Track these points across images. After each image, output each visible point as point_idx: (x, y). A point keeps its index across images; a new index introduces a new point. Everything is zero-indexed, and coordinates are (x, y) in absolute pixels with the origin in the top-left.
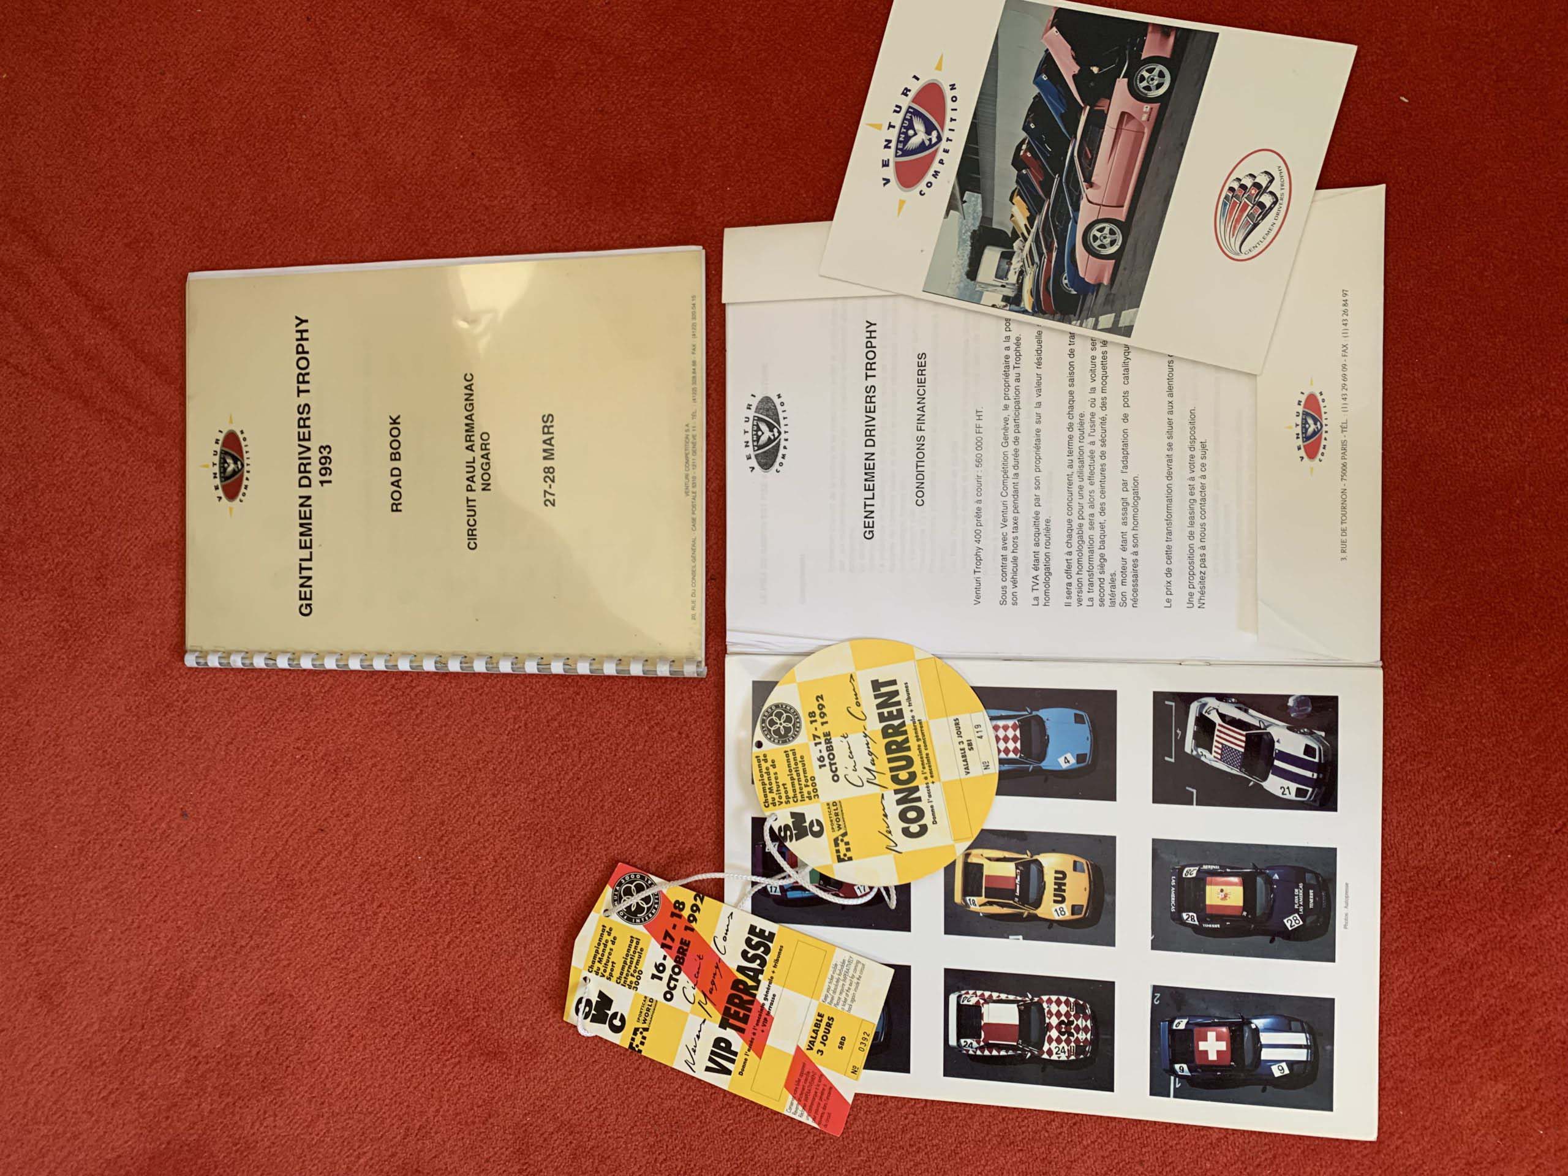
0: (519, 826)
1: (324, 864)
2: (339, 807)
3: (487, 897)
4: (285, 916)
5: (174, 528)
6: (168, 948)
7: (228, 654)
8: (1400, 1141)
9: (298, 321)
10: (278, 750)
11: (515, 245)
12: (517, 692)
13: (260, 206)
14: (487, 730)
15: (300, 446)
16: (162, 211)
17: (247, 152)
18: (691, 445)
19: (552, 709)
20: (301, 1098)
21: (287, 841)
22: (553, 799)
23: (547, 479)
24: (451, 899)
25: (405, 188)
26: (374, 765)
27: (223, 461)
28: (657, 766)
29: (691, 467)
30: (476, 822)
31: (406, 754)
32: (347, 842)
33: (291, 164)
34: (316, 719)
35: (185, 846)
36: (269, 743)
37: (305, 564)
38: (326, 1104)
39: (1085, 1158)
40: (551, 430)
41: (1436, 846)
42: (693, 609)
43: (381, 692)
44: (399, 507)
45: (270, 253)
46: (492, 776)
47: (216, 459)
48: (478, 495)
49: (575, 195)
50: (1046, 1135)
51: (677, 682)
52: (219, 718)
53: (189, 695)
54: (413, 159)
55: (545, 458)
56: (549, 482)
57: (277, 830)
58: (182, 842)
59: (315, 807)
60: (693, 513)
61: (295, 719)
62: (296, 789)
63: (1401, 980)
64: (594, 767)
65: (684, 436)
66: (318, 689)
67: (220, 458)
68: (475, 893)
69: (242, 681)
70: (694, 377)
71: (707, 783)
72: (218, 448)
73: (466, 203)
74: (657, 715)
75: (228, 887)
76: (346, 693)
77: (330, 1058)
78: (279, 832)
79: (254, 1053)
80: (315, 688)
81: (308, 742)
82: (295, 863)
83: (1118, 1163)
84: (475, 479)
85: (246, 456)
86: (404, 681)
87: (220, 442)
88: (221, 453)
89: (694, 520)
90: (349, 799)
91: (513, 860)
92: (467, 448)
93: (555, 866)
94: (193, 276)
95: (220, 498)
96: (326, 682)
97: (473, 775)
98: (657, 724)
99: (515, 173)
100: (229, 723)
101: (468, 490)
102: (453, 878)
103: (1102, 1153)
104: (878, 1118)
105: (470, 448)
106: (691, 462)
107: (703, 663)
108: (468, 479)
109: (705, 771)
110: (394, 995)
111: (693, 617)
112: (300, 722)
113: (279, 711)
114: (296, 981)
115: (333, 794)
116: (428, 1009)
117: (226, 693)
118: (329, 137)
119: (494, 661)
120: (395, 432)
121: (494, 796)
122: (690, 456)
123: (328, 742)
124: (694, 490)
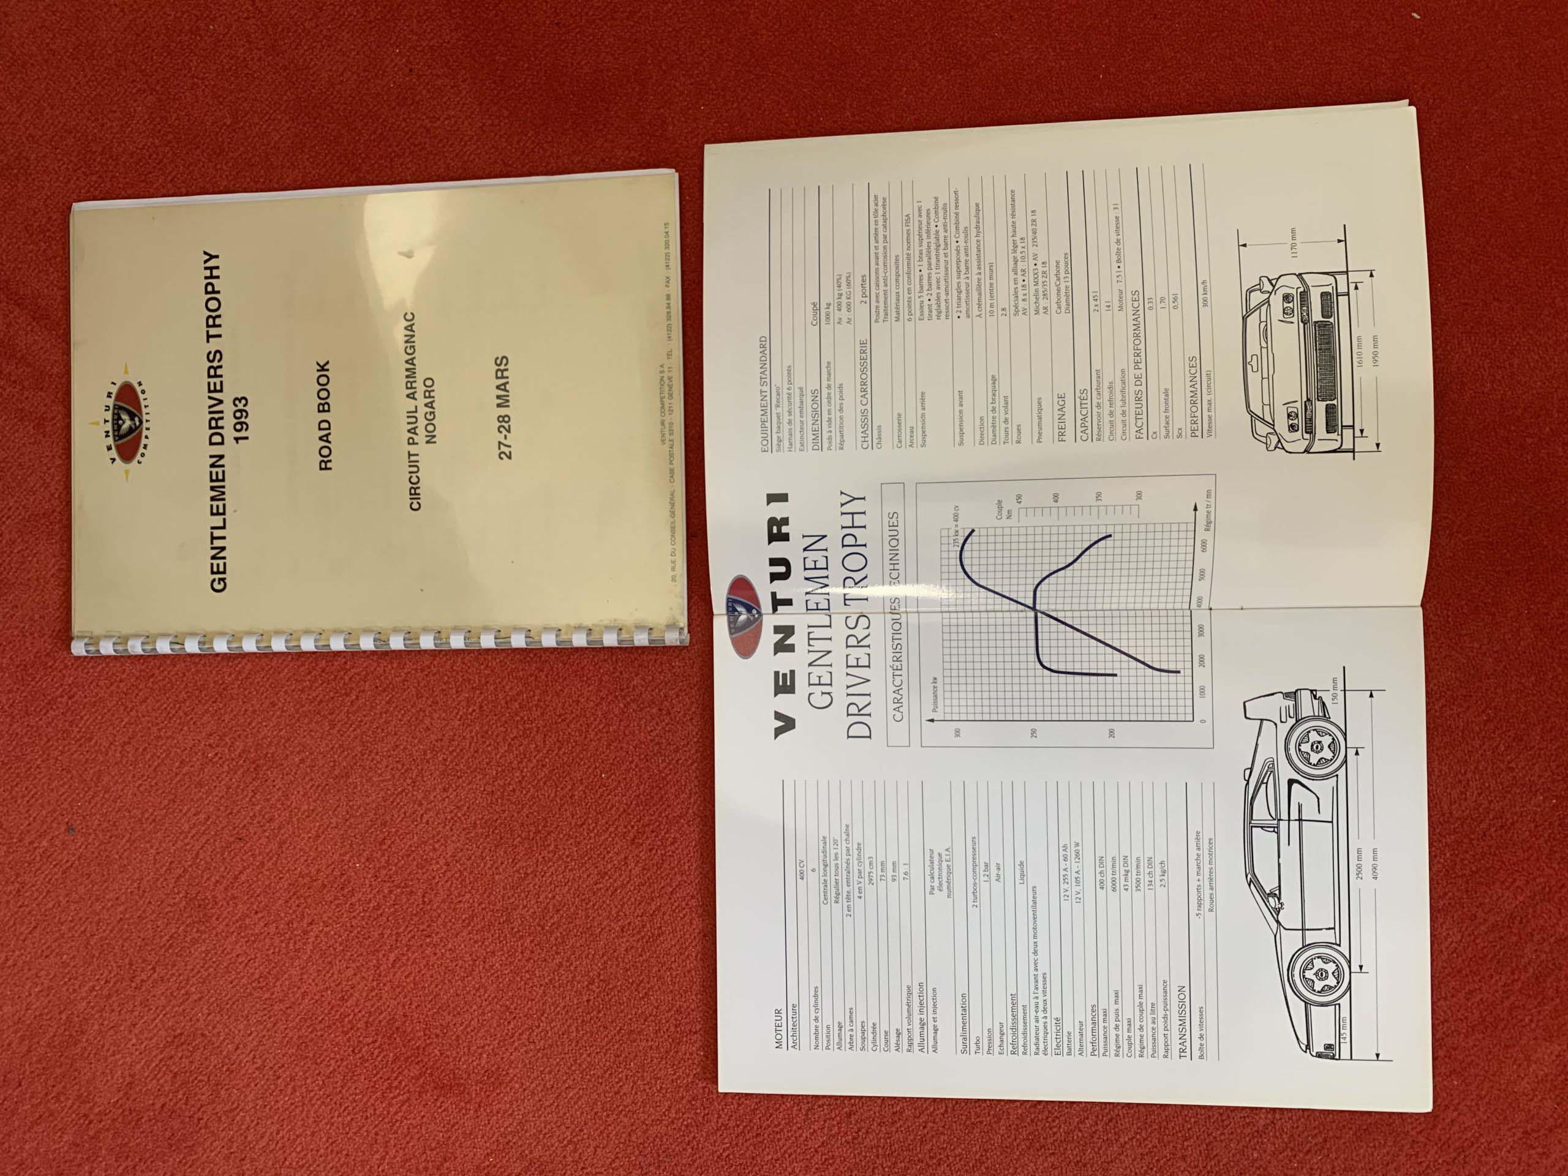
0: (475, 823)
1: (243, 878)
2: (260, 811)
3: (438, 907)
4: (194, 941)
5: (56, 496)
6: (50, 988)
7: (125, 639)
8: (1456, 1113)
9: (207, 257)
10: (186, 749)
11: (460, 171)
12: (470, 671)
13: (159, 127)
14: (436, 716)
15: (210, 398)
16: (40, 133)
17: (143, 67)
18: (666, 388)
19: (511, 688)
20: (216, 1155)
21: (198, 853)
22: (514, 790)
23: (502, 429)
24: (396, 911)
25: (332, 107)
26: (302, 761)
27: (117, 418)
28: (635, 748)
29: (667, 412)
30: (424, 821)
31: (341, 746)
32: (271, 851)
33: (195, 80)
34: (232, 711)
35: (72, 866)
36: (175, 741)
37: (217, 533)
38: (248, 1161)
39: (1122, 1157)
40: (506, 374)
41: (1480, 794)
42: (673, 569)
43: (309, 677)
44: (329, 465)
45: (172, 181)
46: (442, 768)
47: (109, 416)
48: (422, 448)
49: (529, 114)
50: (1080, 1134)
51: (657, 652)
52: (113, 715)
53: (75, 689)
54: (342, 75)
55: (499, 405)
56: (505, 432)
57: (186, 841)
58: (67, 861)
59: (231, 813)
60: (671, 463)
61: (207, 711)
62: (209, 792)
63: (1450, 940)
64: (561, 753)
65: (659, 378)
66: (233, 676)
67: (114, 414)
68: (424, 902)
69: (141, 671)
70: (668, 313)
71: (692, 764)
72: (111, 402)
73: (403, 125)
74: (634, 690)
75: (123, 913)
76: (268, 679)
77: (251, 1105)
78: (188, 844)
79: (158, 1106)
80: (230, 675)
81: (221, 739)
82: (208, 879)
83: (1158, 1161)
84: (417, 431)
85: (144, 410)
86: (336, 663)
87: (113, 396)
88: (114, 408)
89: (672, 471)
90: (273, 801)
91: (468, 863)
92: (408, 396)
93: (518, 866)
94: (76, 206)
95: (114, 460)
96: (243, 668)
97: (419, 768)
98: (633, 701)
99: (460, 92)
100: (126, 720)
101: (409, 444)
102: (398, 886)
103: (1140, 1150)
104: (894, 1129)
105: (411, 396)
106: (667, 406)
107: (686, 630)
108: (409, 431)
109: (690, 751)
110: (329, 1027)
111: (674, 579)
112: (212, 716)
113: (188, 704)
114: (210, 1018)
115: (253, 796)
116: (370, 1040)
117: (122, 685)
118: (242, 50)
119: (443, 635)
120: (323, 380)
121: (445, 790)
122: (666, 400)
123: (246, 737)
124: (672, 437)
